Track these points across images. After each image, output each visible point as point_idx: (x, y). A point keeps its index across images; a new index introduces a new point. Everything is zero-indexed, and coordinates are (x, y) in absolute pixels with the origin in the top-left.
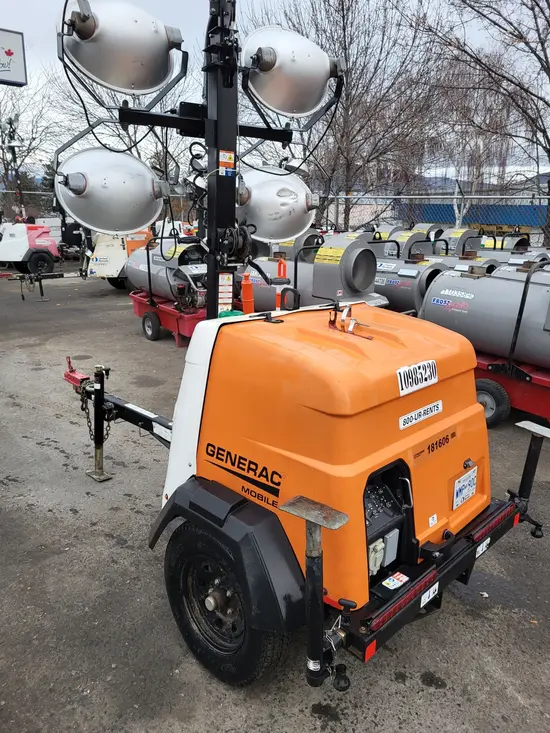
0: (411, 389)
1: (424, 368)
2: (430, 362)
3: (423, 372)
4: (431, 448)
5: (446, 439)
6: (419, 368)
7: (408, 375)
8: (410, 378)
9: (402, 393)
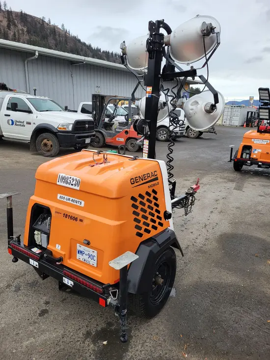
0: (62, 184)
1: (73, 179)
2: (78, 179)
3: (72, 181)
4: (66, 216)
5: (76, 219)
6: (70, 178)
7: (63, 178)
8: (64, 179)
9: (58, 183)
